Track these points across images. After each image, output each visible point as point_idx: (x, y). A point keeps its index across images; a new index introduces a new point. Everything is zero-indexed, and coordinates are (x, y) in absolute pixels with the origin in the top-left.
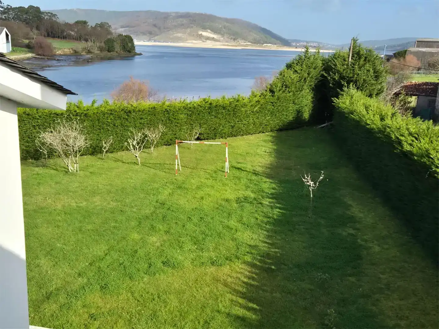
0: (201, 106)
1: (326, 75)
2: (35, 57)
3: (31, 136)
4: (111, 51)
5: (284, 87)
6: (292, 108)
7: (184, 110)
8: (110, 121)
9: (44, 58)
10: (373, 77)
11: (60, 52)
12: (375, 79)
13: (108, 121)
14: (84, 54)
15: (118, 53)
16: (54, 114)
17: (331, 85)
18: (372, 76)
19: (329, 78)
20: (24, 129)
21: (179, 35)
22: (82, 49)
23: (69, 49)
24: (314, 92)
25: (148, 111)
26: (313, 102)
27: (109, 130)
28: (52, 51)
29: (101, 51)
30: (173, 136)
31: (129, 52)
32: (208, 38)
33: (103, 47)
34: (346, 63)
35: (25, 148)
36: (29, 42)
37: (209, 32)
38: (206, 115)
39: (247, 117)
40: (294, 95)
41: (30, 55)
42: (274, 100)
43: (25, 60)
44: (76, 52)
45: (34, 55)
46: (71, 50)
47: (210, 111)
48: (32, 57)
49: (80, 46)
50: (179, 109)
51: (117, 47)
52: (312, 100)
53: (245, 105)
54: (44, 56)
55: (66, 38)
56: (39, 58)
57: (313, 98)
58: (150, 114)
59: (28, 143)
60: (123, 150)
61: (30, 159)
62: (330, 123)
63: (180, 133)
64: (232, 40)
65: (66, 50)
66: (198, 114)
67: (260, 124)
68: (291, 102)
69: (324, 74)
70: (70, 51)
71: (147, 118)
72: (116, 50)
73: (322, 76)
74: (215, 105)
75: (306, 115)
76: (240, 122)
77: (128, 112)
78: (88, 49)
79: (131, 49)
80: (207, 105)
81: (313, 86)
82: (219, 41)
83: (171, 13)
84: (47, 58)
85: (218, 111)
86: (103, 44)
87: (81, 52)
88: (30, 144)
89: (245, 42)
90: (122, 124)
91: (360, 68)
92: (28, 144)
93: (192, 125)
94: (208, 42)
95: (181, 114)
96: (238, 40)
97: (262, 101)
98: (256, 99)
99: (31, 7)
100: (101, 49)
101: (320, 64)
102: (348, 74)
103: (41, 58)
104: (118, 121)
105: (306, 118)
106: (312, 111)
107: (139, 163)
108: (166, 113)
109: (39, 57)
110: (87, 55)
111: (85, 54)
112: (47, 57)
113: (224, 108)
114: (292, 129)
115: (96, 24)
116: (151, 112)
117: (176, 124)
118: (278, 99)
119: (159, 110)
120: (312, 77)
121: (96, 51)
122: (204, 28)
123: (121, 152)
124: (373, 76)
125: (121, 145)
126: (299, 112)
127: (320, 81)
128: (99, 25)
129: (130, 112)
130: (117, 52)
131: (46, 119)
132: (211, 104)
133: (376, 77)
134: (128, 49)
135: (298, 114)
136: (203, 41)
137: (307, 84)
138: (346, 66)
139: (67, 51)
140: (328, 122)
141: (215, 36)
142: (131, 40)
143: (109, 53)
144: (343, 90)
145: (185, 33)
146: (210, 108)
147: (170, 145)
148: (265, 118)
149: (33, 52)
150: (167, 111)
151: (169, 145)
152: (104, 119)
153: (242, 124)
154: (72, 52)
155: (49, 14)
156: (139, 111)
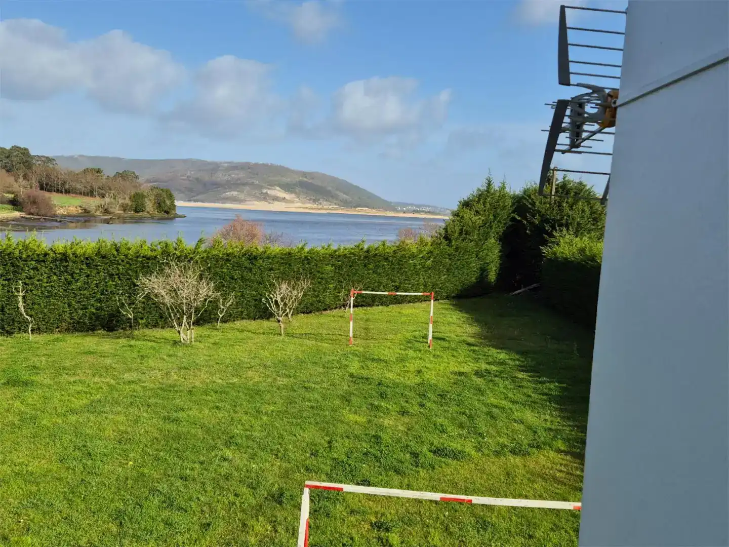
0: (354, 254)
1: (519, 219)
2: (25, 218)
3: (106, 291)
4: (139, 212)
5: (464, 233)
6: (475, 265)
7: (331, 258)
8: (226, 271)
9: (39, 219)
10: (590, 220)
11: (62, 211)
12: (592, 223)
13: (224, 270)
14: (99, 214)
15: (150, 214)
16: (143, 257)
17: (528, 231)
18: (588, 219)
19: (525, 222)
20: (96, 280)
21: (235, 193)
22: (96, 206)
23: (76, 207)
24: (501, 243)
25: (281, 258)
26: (501, 258)
27: (223, 286)
28: (51, 208)
29: (124, 210)
30: (314, 299)
31: (167, 212)
32: (276, 199)
33: (127, 205)
34: (548, 200)
35: (94, 311)
36: (15, 196)
37: (279, 191)
38: (361, 267)
39: (417, 275)
40: (477, 245)
41: (17, 214)
42: (450, 250)
43: (10, 220)
44: (86, 211)
45: (23, 214)
46: (79, 208)
47: (366, 261)
48: (20, 218)
49: (92, 203)
50: (323, 258)
51: (149, 205)
52: (500, 254)
53: (413, 256)
54: (39, 216)
55: (69, 192)
56: (31, 219)
57: (500, 252)
58: (282, 263)
59: (99, 302)
60: (243, 319)
61: (100, 329)
62: (528, 288)
63: (324, 294)
64: (311, 201)
65: (71, 208)
66: (351, 266)
67: (433, 286)
68: (474, 255)
69: (516, 216)
70: (78, 211)
71: (279, 269)
72: (148, 209)
73: (513, 219)
74: (372, 253)
75: (492, 277)
76: (407, 282)
77: (252, 259)
78: (106, 207)
79: (170, 209)
80: (363, 254)
81: (500, 234)
82: (292, 202)
83: (221, 163)
84: (45, 219)
85: (377, 264)
86: (128, 201)
87: (93, 212)
88: (103, 305)
89: (330, 205)
90: (242, 277)
91: (571, 207)
92: (99, 305)
93: (342, 282)
94: (276, 203)
95: (326, 265)
96: (319, 202)
97: (436, 252)
98: (428, 248)
99: (16, 148)
100: (124, 208)
101: (509, 202)
102: (554, 214)
103: (35, 219)
104: (237, 271)
105: (493, 280)
106: (499, 271)
107: (282, 333)
108: (306, 262)
109: (32, 216)
110: (103, 216)
111: (101, 215)
112: (43, 217)
113: (386, 259)
114: (475, 296)
115: (117, 172)
116: (285, 260)
117: (319, 280)
118: (457, 249)
119: (296, 257)
120: (499, 221)
121: (117, 211)
122: (271, 185)
123: (239, 322)
124: (590, 218)
125: (240, 309)
126: (483, 271)
127: (511, 226)
128: (121, 174)
129: (255, 258)
130: (148, 212)
131: (130, 265)
132: (368, 251)
133: (595, 219)
134: (166, 209)
135: (482, 274)
136: (270, 203)
137: (493, 230)
138: (548, 205)
139: (73, 210)
140: (524, 287)
141: (287, 196)
142: (171, 197)
143: (136, 214)
144: (553, 235)
145: (242, 192)
146: (366, 257)
147: (311, 312)
148: (439, 278)
149: (21, 210)
150: (308, 259)
151: (308, 313)
152: (217, 267)
153: (409, 284)
154: (80, 211)
155: (43, 159)
156: (268, 258)
